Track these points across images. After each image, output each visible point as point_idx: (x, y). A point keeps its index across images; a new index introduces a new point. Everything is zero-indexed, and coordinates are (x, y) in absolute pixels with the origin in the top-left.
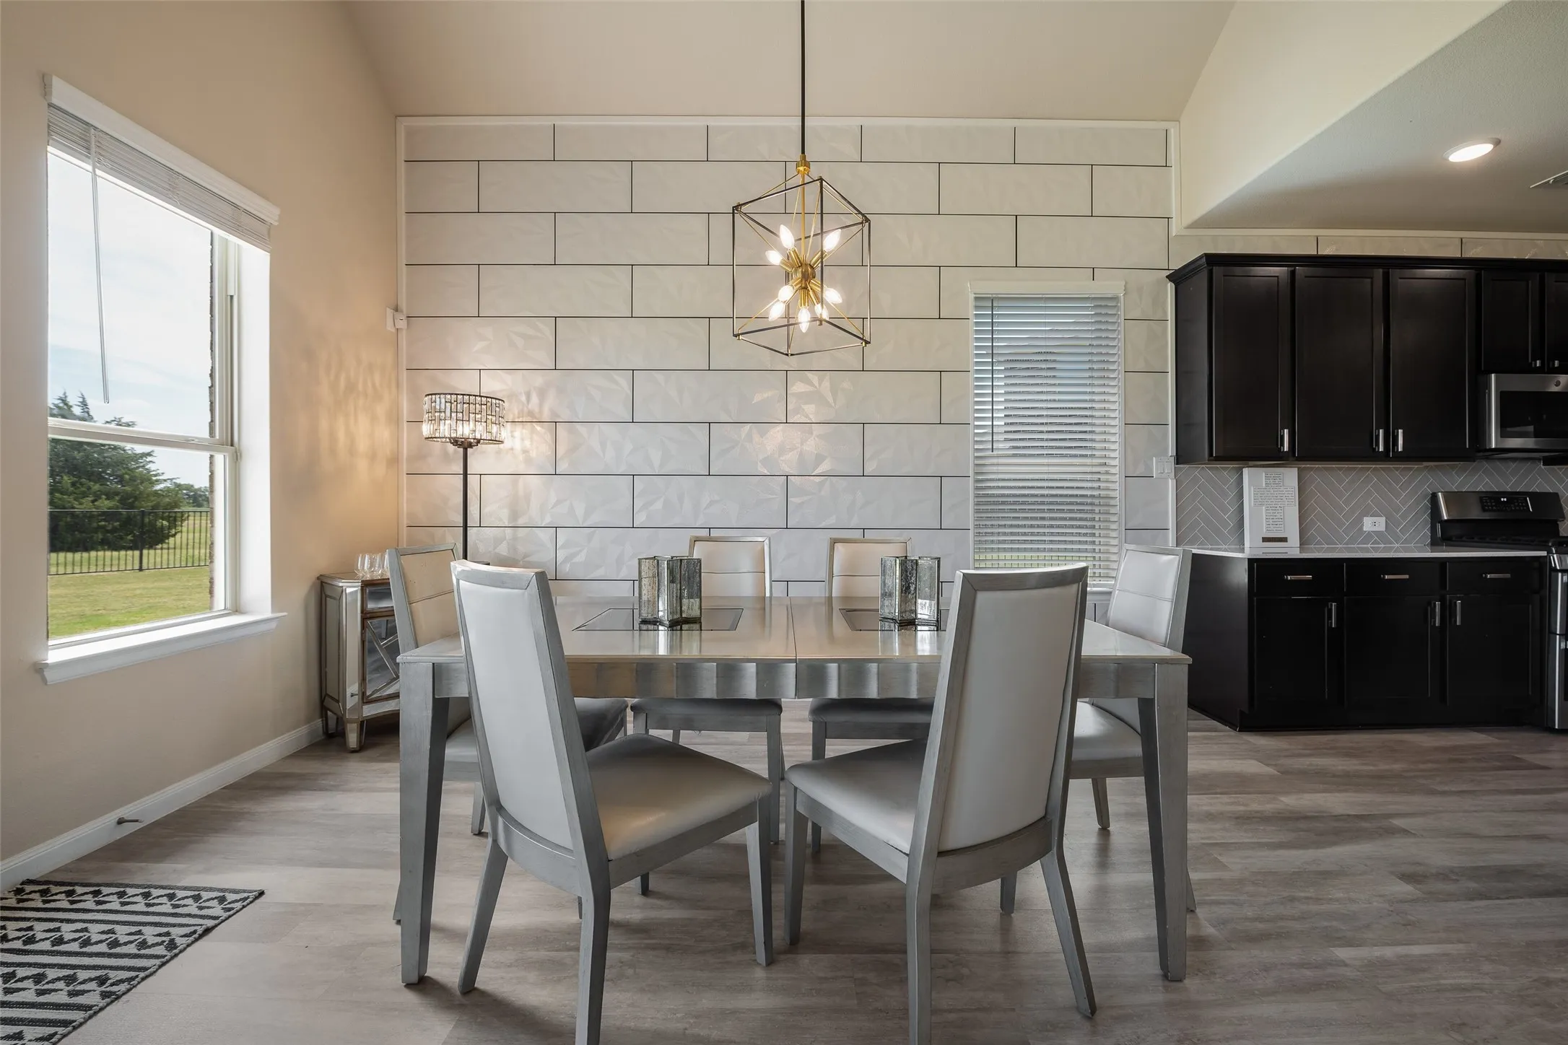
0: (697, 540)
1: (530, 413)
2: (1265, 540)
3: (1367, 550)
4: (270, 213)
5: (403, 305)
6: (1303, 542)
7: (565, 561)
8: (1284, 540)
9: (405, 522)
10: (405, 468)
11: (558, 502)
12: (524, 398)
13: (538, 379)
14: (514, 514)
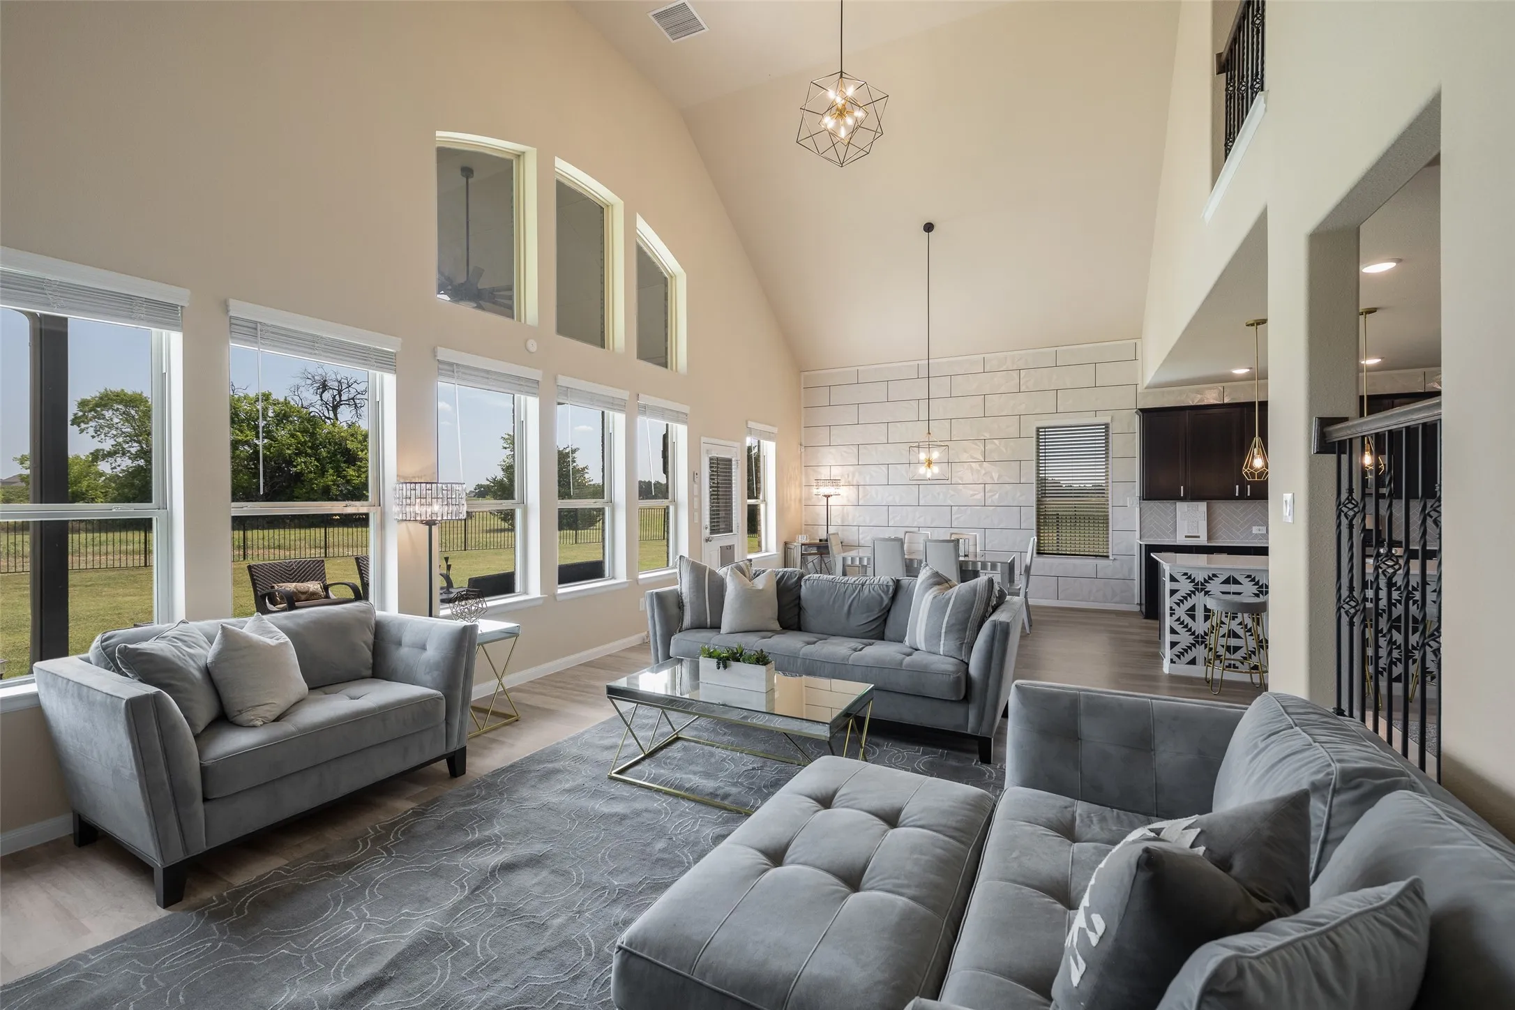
0: (907, 532)
1: (849, 482)
2: (1186, 537)
3: (1255, 543)
4: (775, 430)
5: (803, 444)
6: (1209, 538)
7: (862, 539)
8: (1199, 537)
9: (804, 523)
10: (803, 503)
11: (860, 516)
12: (846, 476)
13: (851, 468)
14: (843, 520)
